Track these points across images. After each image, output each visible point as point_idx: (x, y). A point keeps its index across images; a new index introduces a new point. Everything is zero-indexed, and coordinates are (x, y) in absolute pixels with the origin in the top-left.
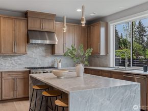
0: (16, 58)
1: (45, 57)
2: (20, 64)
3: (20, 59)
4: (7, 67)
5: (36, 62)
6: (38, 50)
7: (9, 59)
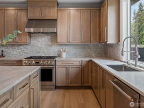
0: (22, 47)
1: (51, 46)
2: (26, 53)
3: (26, 48)
4: (14, 56)
5: (41, 51)
6: (43, 39)
7: (17, 48)
